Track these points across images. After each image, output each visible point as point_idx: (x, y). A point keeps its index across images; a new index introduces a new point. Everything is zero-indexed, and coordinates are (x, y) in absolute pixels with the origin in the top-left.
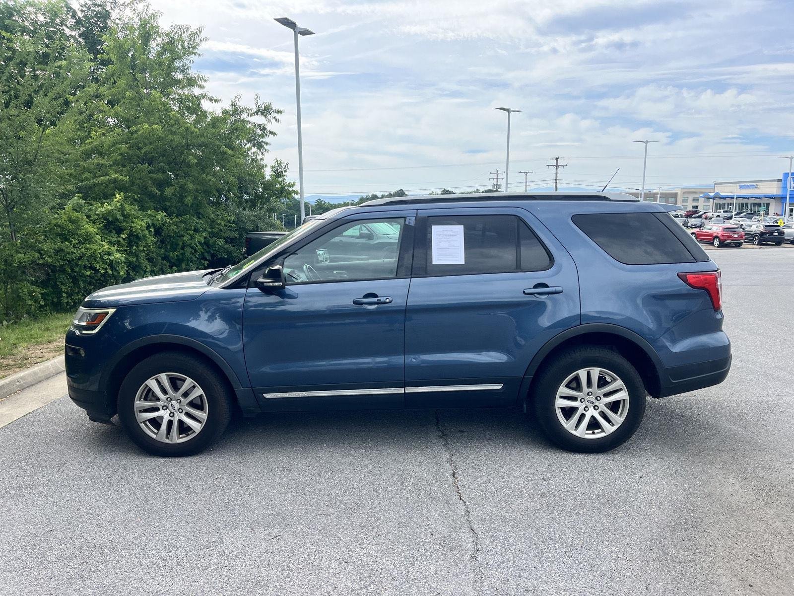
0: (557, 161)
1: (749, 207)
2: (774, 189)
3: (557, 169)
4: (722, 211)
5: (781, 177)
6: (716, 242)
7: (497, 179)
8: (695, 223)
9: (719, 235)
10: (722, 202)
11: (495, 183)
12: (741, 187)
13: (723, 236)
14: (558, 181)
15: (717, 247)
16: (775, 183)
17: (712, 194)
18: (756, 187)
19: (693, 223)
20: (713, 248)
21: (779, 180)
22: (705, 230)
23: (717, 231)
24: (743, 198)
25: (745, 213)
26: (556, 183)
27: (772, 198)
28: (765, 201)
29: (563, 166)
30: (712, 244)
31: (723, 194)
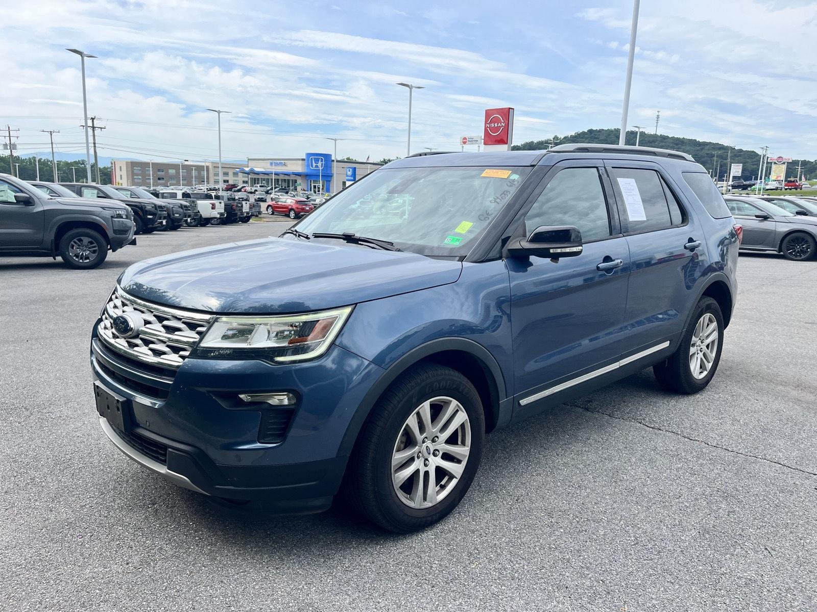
0: (93, 122)
1: (280, 183)
2: (299, 168)
3: (93, 131)
4: (258, 185)
5: (304, 157)
6: (292, 214)
7: (10, 136)
8: (242, 197)
9: (294, 207)
10: (256, 176)
11: (8, 142)
12: (271, 164)
13: (298, 208)
14: (97, 145)
15: (293, 219)
16: (300, 162)
17: (247, 169)
18: (285, 165)
19: (240, 197)
20: (289, 219)
21: (303, 160)
22: (280, 203)
23: (292, 204)
24: (285, 174)
25: (278, 189)
26: (95, 146)
27: (299, 176)
28: (292, 177)
29: (101, 128)
30: (288, 216)
31: (257, 170)
